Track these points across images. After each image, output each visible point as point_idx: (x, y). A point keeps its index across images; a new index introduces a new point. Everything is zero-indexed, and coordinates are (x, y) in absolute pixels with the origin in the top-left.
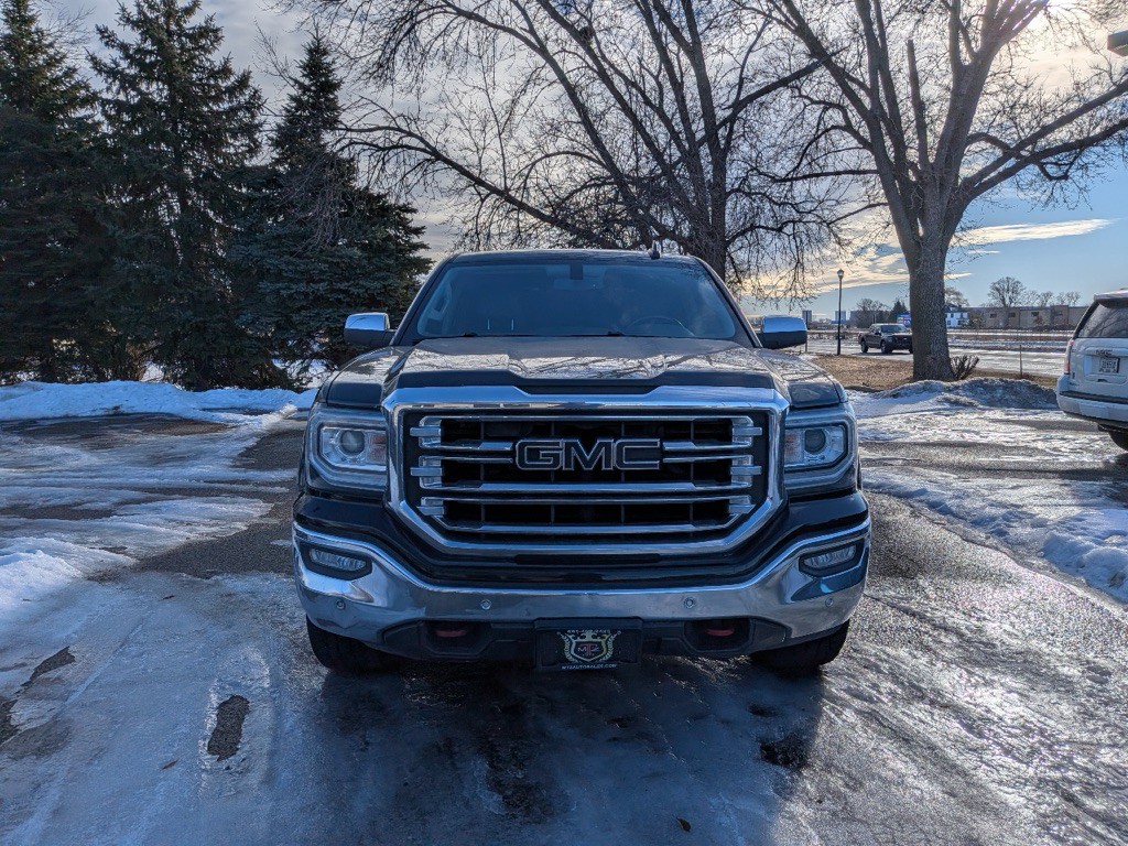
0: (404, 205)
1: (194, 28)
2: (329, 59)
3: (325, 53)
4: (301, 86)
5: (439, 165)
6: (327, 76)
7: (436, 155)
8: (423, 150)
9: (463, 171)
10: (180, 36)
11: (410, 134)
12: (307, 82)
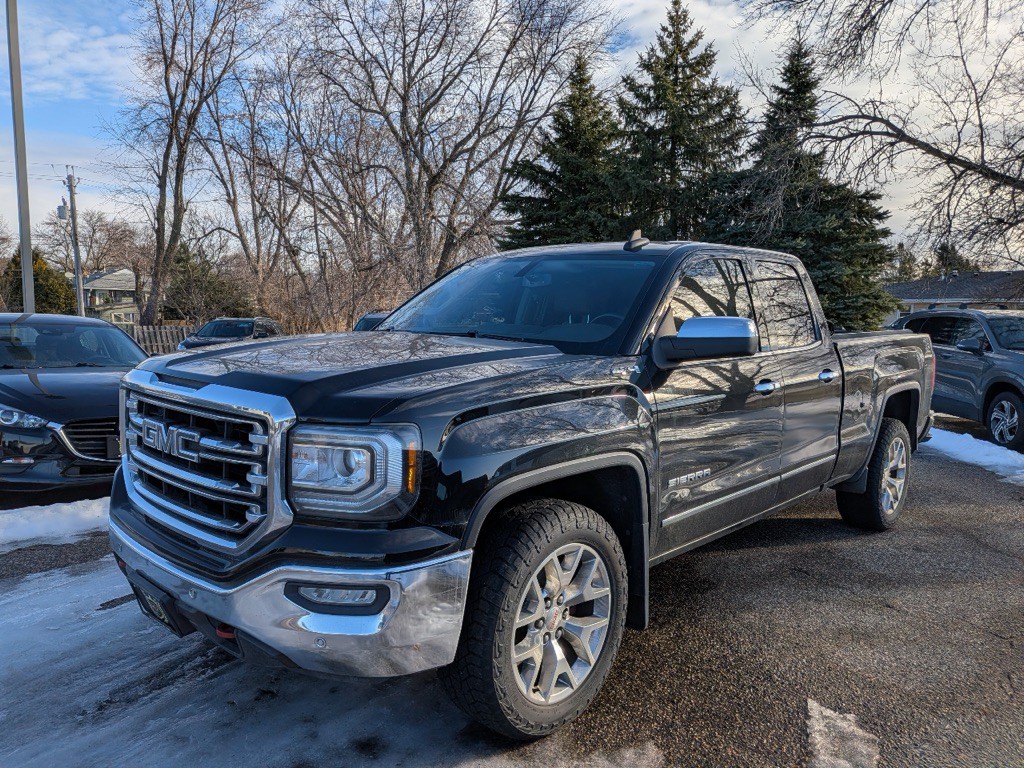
0: (867, 192)
1: (695, 58)
2: (808, 60)
3: (806, 54)
4: (781, 91)
5: (903, 144)
6: (805, 76)
7: (901, 136)
8: (887, 134)
9: (928, 149)
10: (684, 67)
11: (875, 119)
12: (785, 86)
